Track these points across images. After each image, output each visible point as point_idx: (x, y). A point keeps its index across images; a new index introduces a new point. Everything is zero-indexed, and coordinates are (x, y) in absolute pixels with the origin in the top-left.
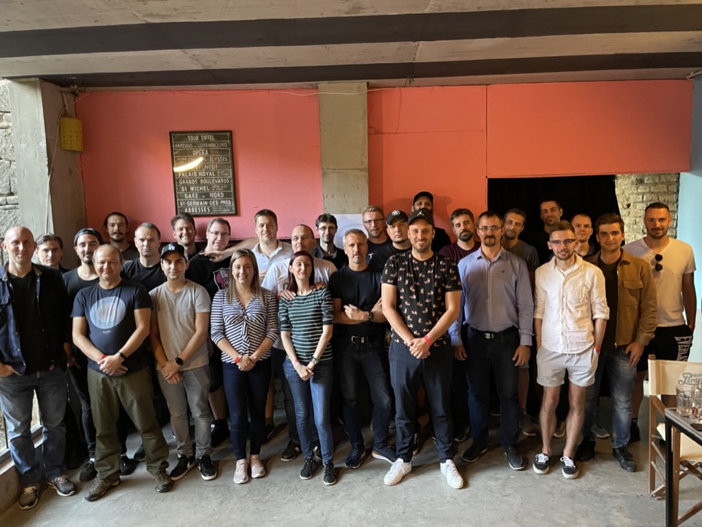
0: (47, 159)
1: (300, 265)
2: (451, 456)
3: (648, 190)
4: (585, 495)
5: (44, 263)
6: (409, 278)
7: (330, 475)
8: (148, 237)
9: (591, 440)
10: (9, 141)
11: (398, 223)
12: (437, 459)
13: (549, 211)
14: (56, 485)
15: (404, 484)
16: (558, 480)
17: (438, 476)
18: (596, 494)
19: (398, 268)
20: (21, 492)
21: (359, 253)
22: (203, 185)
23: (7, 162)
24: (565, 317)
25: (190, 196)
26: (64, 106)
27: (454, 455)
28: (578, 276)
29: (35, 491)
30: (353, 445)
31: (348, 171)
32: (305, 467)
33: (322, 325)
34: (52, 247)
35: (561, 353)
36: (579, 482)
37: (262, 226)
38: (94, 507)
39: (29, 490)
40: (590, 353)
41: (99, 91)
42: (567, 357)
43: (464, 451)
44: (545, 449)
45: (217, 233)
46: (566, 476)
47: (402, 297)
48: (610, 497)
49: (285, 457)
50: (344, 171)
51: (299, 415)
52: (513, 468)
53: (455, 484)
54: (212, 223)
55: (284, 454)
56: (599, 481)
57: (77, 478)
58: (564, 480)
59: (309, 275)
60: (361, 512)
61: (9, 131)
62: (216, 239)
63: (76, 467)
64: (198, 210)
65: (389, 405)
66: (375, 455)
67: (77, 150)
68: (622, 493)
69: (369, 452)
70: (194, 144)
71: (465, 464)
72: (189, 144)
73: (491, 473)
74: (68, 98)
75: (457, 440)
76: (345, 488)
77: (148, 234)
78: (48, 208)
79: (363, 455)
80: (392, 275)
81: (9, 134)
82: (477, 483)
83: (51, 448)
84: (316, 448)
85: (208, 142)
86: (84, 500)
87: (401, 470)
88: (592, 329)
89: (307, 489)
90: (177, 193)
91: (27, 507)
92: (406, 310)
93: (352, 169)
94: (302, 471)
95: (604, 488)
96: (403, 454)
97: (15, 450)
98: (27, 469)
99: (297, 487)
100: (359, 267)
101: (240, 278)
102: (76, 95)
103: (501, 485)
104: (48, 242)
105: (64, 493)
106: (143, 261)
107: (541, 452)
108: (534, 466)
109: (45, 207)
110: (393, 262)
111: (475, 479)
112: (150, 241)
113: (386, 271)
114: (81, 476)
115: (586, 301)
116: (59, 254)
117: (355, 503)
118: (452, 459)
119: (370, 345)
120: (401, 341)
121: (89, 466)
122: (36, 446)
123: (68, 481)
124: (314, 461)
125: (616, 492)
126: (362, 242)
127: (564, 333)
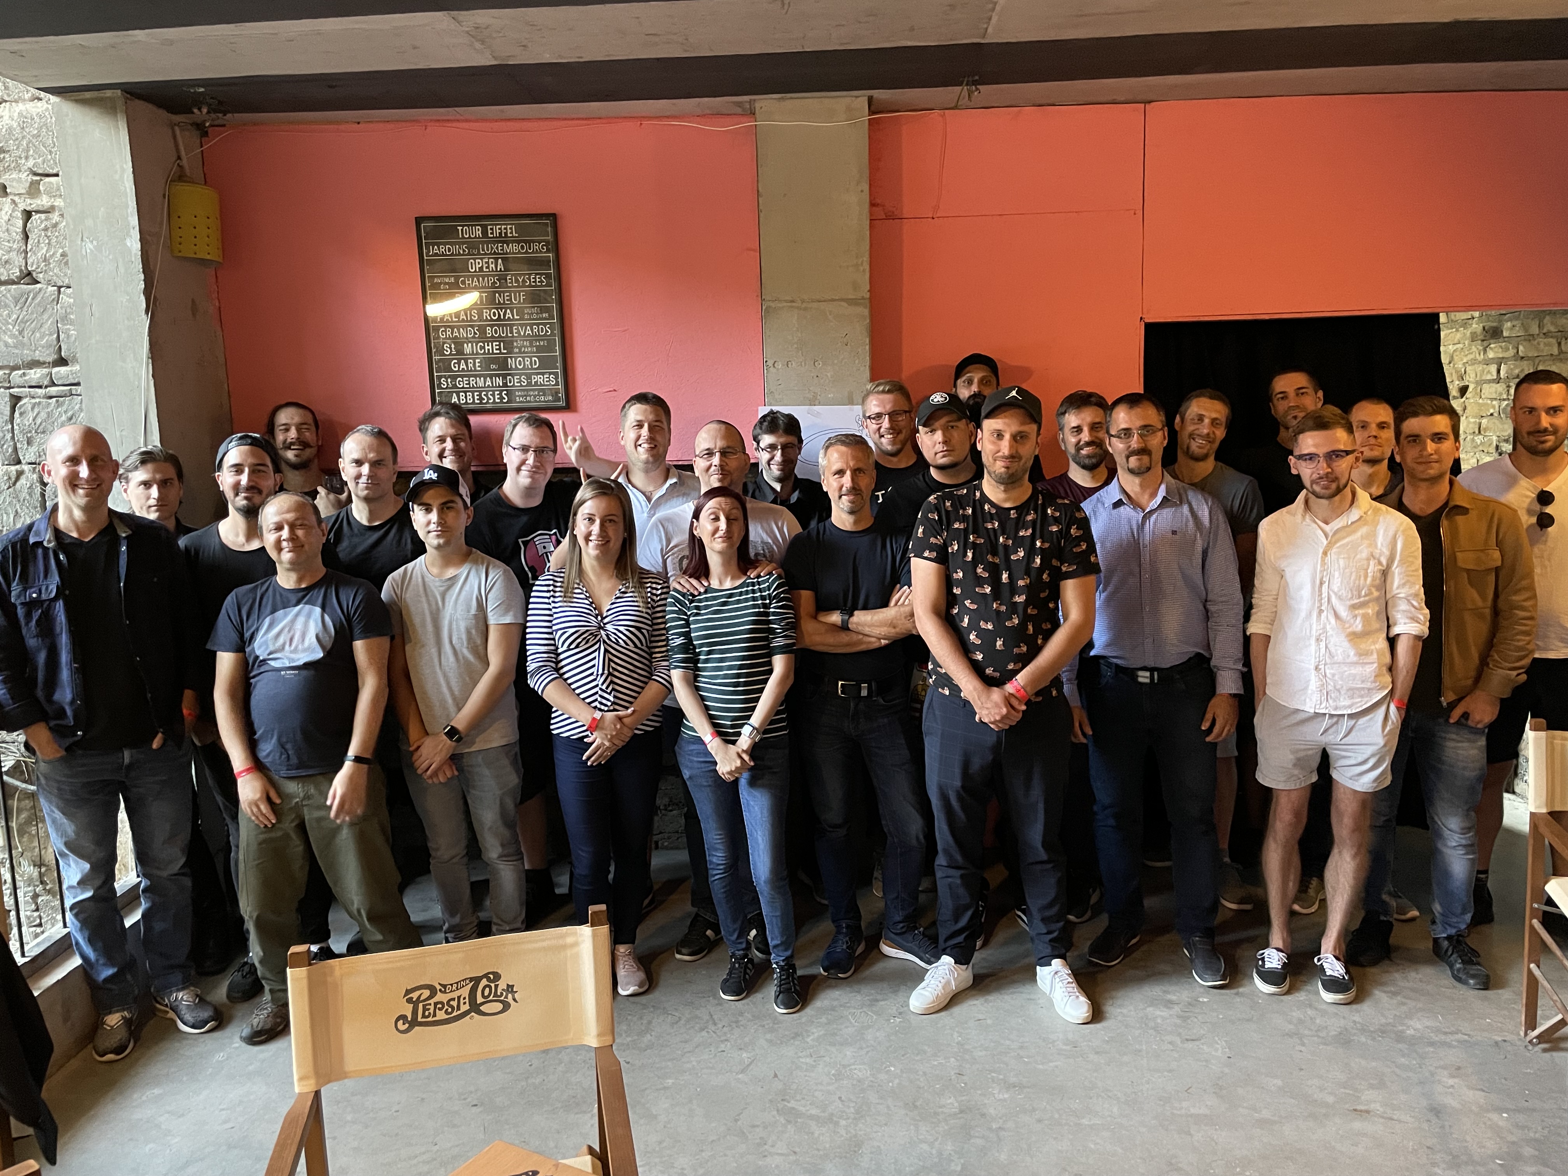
0: (142, 277)
1: (717, 519)
2: (1063, 951)
3: (1511, 352)
4: (1374, 1039)
5: (140, 512)
6: (974, 546)
7: (788, 990)
8: (371, 455)
9: (1382, 918)
10: (54, 240)
11: (943, 421)
12: (1033, 959)
13: (1292, 394)
14: (175, 1010)
15: (956, 1010)
16: (1310, 1006)
17: (1032, 996)
18: (1400, 1037)
19: (949, 524)
20: (96, 1026)
21: (855, 490)
22: (493, 339)
23: (50, 289)
24: (1324, 630)
25: (463, 366)
26: (179, 158)
27: (1068, 950)
28: (1359, 534)
29: (127, 1022)
30: (839, 928)
31: (823, 305)
32: (730, 974)
33: (770, 655)
34: (158, 476)
35: (1312, 711)
36: (1358, 1011)
37: (640, 425)
38: (261, 1056)
39: (114, 1020)
40: (1381, 712)
41: (255, 124)
42: (1327, 722)
43: (1089, 943)
44: (1277, 937)
45: (525, 449)
46: (1329, 997)
47: (957, 591)
48: (1432, 1044)
49: (684, 950)
50: (815, 305)
51: (715, 860)
52: (1202, 982)
53: (1074, 1013)
54: (515, 426)
55: (681, 945)
56: (1404, 1008)
57: (221, 993)
58: (1324, 1007)
59: (737, 541)
60: (861, 1071)
61: (55, 217)
62: (523, 463)
63: (220, 970)
64: (481, 399)
65: (921, 837)
66: (888, 950)
67: (208, 257)
68: (1460, 1036)
69: (873, 945)
70: (473, 247)
71: (1091, 969)
72: (459, 244)
73: (1153, 991)
74: (187, 139)
75: (1071, 917)
76: (823, 1020)
77: (371, 448)
78: (147, 389)
79: (860, 950)
80: (933, 540)
81: (55, 225)
82: (1125, 1011)
83: (158, 926)
84: (754, 932)
85: (503, 239)
86: (238, 1043)
87: (948, 983)
88: (1388, 659)
89: (737, 1022)
90: (436, 358)
91: (110, 1057)
92: (966, 620)
93: (833, 300)
94: (725, 981)
95: (1417, 1025)
96: (955, 946)
97: (81, 930)
98: (110, 972)
99: (715, 1017)
100: (856, 522)
101: (591, 544)
102: (204, 133)
103: (1179, 1017)
104: (150, 466)
105: (193, 1027)
106: (359, 512)
107: (1266, 946)
108: (1255, 976)
109: (139, 386)
110: (937, 508)
111: (1119, 1002)
112: (375, 464)
113: (920, 530)
114: (230, 989)
115: (1376, 594)
116: (175, 491)
117: (849, 1052)
118: (1062, 957)
119: (881, 701)
120: (955, 689)
121: (246, 969)
122: (128, 923)
123: (202, 1001)
124: (751, 961)
125: (1446, 1033)
126: (861, 465)
127: (1322, 667)
